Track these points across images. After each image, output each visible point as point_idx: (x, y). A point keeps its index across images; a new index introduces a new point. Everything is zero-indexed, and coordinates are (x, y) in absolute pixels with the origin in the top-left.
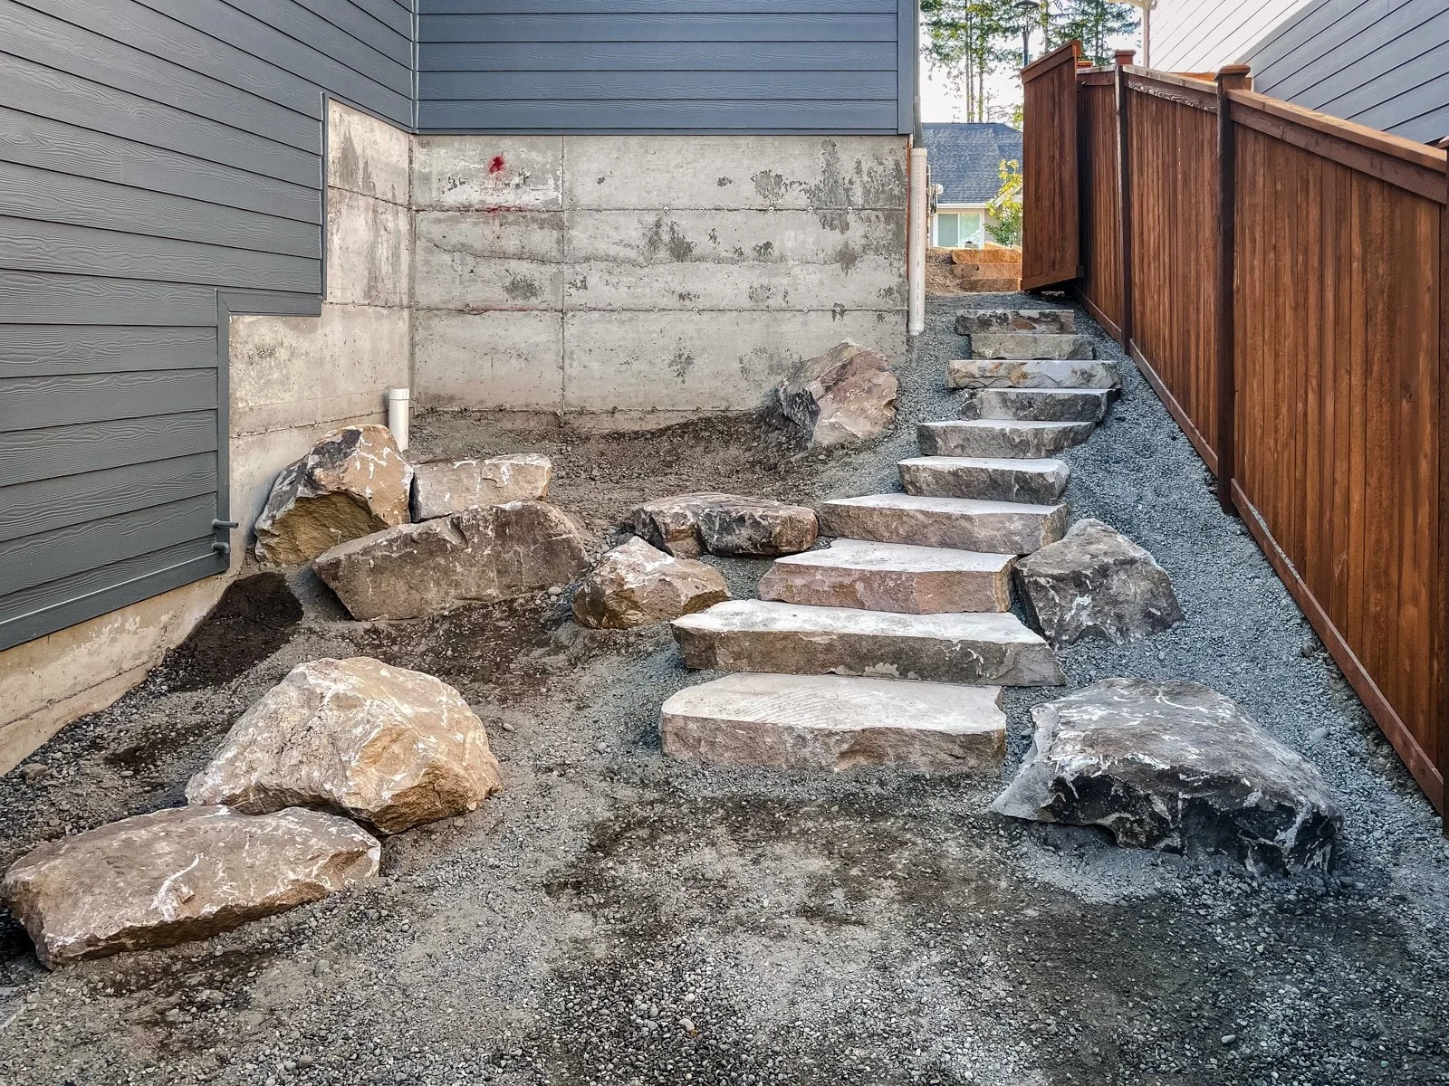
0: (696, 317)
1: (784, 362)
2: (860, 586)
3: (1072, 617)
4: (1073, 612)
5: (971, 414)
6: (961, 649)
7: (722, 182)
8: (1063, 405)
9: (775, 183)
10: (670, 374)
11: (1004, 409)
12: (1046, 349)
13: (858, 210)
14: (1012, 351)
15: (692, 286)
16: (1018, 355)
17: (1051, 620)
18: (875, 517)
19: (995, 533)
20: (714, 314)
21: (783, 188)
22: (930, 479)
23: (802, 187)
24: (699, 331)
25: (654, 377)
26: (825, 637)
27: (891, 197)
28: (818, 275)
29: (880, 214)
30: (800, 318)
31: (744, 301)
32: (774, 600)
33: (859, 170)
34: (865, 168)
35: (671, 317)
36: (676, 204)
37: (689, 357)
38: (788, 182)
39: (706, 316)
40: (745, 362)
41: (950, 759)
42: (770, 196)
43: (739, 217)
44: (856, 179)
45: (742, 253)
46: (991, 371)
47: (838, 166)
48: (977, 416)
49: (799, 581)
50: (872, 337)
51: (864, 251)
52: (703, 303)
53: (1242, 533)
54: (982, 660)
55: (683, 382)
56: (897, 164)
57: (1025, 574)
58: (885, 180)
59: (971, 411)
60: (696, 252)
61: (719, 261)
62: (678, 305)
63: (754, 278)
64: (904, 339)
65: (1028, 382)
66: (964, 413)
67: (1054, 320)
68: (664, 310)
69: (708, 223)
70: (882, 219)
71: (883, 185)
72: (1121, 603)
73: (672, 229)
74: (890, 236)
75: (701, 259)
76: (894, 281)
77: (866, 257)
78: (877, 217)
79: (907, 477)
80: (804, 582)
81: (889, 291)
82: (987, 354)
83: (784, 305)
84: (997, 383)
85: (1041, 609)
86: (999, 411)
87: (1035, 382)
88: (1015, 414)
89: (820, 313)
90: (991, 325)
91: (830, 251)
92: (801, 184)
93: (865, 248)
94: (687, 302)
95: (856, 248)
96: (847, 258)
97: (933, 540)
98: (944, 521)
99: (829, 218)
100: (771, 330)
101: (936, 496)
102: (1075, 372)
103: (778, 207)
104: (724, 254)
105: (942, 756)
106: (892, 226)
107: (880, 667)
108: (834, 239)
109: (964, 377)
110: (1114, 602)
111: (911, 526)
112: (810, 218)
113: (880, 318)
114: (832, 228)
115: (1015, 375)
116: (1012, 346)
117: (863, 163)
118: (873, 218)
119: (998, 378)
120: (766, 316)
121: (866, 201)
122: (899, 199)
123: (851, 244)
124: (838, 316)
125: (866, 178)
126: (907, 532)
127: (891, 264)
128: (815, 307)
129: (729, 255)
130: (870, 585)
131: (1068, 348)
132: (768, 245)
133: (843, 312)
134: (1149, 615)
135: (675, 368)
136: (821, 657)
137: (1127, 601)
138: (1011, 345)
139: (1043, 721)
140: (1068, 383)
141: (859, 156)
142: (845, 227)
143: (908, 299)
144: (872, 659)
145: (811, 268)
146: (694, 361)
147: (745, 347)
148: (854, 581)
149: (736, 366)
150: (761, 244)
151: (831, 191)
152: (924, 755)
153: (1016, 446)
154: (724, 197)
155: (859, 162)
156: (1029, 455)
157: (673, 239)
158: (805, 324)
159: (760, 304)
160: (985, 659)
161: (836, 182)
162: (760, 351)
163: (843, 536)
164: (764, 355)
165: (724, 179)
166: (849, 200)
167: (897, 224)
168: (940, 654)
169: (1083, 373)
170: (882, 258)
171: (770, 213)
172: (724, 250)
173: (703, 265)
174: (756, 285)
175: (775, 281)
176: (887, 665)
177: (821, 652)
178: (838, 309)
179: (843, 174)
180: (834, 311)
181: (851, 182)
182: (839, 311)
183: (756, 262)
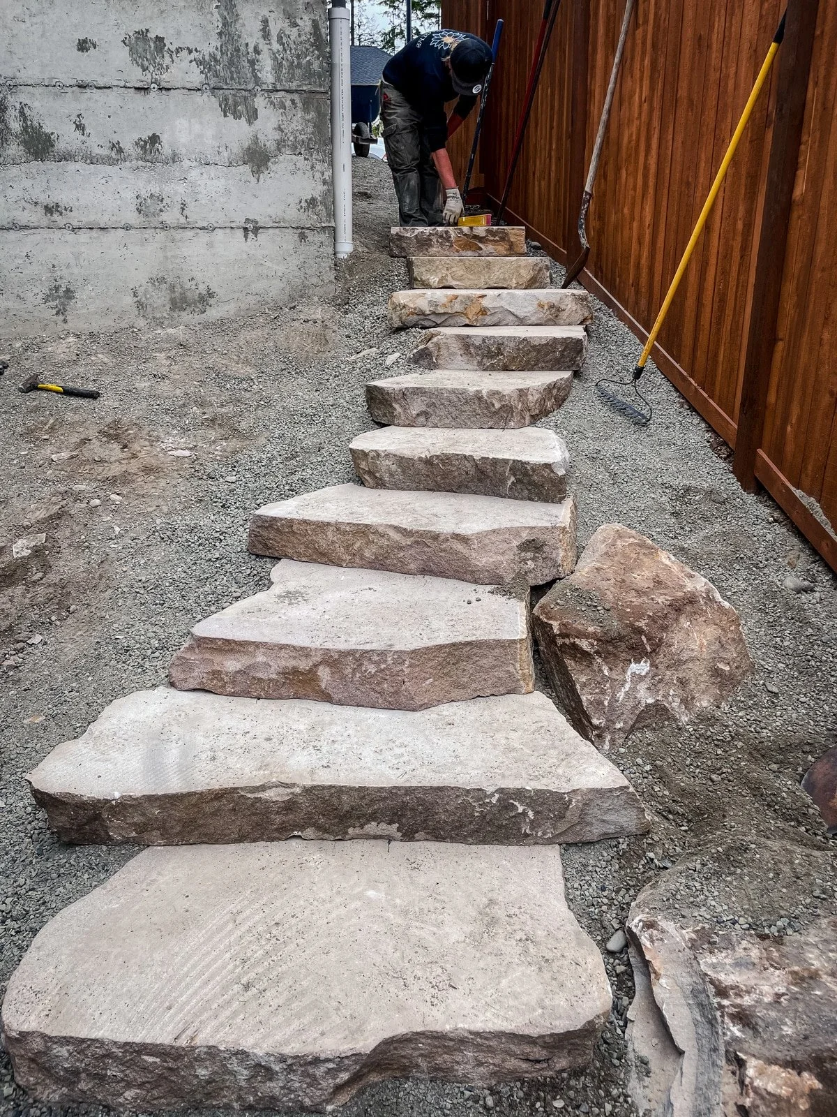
0: (70, 236)
1: (189, 294)
2: (324, 674)
3: (627, 694)
4: (627, 686)
5: (425, 363)
6: (499, 800)
7: (83, 46)
8: (539, 351)
9: (156, 47)
10: (48, 313)
11: (465, 358)
12: (501, 276)
13: (268, 91)
14: (461, 279)
15: (62, 196)
16: (468, 283)
17: (600, 703)
18: (330, 534)
19: (500, 558)
20: (94, 233)
21: (167, 56)
22: (394, 467)
23: (192, 57)
24: (77, 256)
25: (27, 316)
26: (281, 790)
27: (309, 74)
28: (223, 181)
29: (296, 97)
30: (204, 237)
31: (132, 217)
32: (195, 690)
33: (266, 34)
34: (274, 30)
35: (39, 237)
36: (23, 77)
37: (68, 290)
38: (173, 48)
39: (84, 236)
40: (140, 294)
41: (525, 1066)
42: (151, 68)
43: (112, 98)
44: (263, 46)
45: (120, 150)
46: (444, 305)
47: (238, 26)
48: (432, 366)
49: (232, 664)
50: (294, 261)
51: (279, 149)
52: (75, 218)
53: (775, 521)
54: (531, 814)
55: (65, 321)
56: (315, 25)
57: (556, 631)
58: (302, 48)
59: (425, 359)
60: (60, 146)
61: (92, 160)
62: (45, 222)
63: (141, 184)
64: (332, 263)
65: (488, 319)
66: (416, 362)
67: (502, 239)
68: (26, 227)
69: (71, 104)
70: (300, 105)
71: (298, 56)
72: (685, 662)
73: (22, 113)
74: (310, 129)
75: (67, 157)
76: (318, 190)
77: (281, 158)
78: (293, 101)
79: (363, 465)
80: (239, 666)
81: (312, 202)
82: (431, 281)
83: (183, 220)
84: (451, 321)
85: (584, 685)
86: (460, 360)
87: (495, 319)
88: (480, 363)
89: (228, 231)
90: (432, 246)
91: (236, 149)
92: (190, 52)
93: (280, 145)
94: (56, 216)
95: (268, 144)
96: (257, 158)
97: (412, 566)
98: (429, 542)
99: (230, 102)
100: (169, 254)
101: (403, 489)
102: (541, 306)
103: (164, 84)
104: (97, 151)
105: (512, 1063)
106: (312, 115)
107: (372, 827)
108: (238, 132)
109: (412, 314)
110: (677, 663)
111: (381, 547)
112: (208, 102)
113: (302, 237)
114: (237, 116)
115: (472, 312)
116: (461, 273)
117: (271, 24)
118: (288, 103)
119: (452, 315)
120: (161, 235)
121: (278, 78)
122: (320, 77)
123: (261, 138)
124: (251, 235)
125: (276, 46)
126: (375, 554)
127: (313, 167)
128: (221, 224)
129: (105, 152)
130: (340, 671)
131: (526, 275)
132: (154, 139)
133: (256, 230)
134: (716, 673)
135: (53, 304)
136: (278, 819)
137: (691, 659)
138: (460, 271)
139: (664, 962)
140: (533, 319)
141: (264, 12)
142: (253, 115)
143: (334, 215)
144: (359, 818)
145: (212, 171)
146: (76, 295)
147: (139, 278)
148: (316, 666)
149: (129, 300)
150: (145, 137)
151: (231, 63)
152: (480, 1064)
153: (495, 413)
154: (87, 67)
155: (265, 21)
156: (512, 423)
157: (25, 128)
158: (210, 245)
159: (151, 219)
160: (537, 813)
161: (237, 50)
162: (157, 281)
163: (286, 557)
164: (164, 286)
165: (85, 41)
166: (256, 77)
167: (319, 112)
168: (465, 808)
169: (551, 307)
170: (301, 158)
171: (153, 94)
172: (97, 145)
173: (71, 166)
174: (144, 194)
175: (168, 189)
176: (383, 826)
177: (278, 813)
178: (250, 226)
179: (246, 38)
180: (245, 229)
181: (257, 51)
182: (251, 229)
183: (140, 163)
